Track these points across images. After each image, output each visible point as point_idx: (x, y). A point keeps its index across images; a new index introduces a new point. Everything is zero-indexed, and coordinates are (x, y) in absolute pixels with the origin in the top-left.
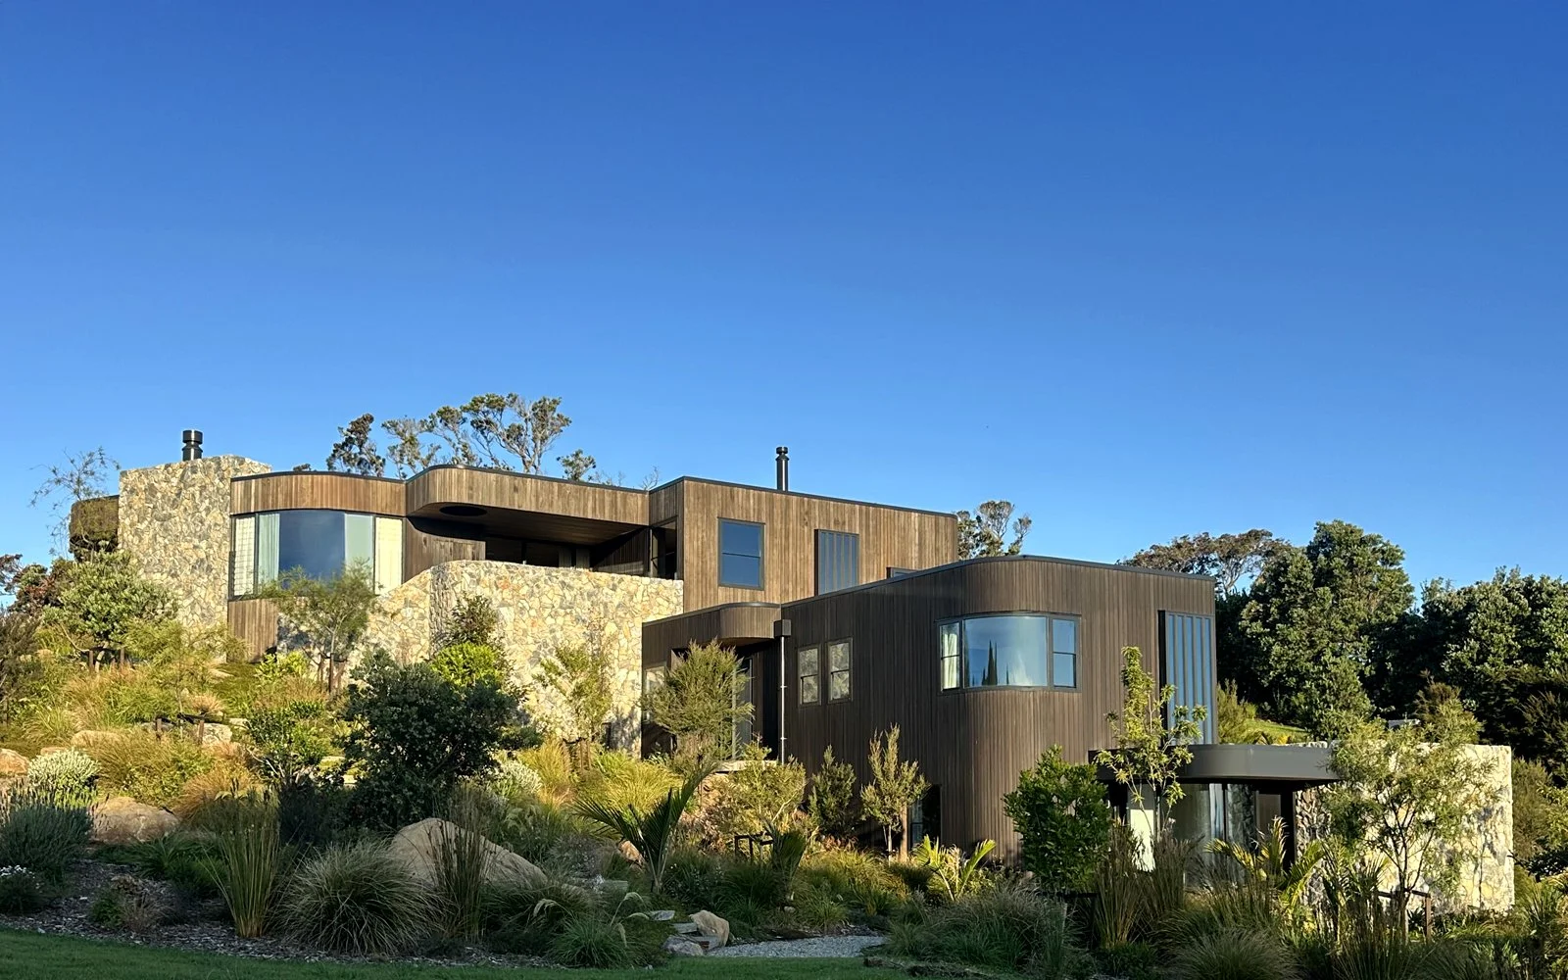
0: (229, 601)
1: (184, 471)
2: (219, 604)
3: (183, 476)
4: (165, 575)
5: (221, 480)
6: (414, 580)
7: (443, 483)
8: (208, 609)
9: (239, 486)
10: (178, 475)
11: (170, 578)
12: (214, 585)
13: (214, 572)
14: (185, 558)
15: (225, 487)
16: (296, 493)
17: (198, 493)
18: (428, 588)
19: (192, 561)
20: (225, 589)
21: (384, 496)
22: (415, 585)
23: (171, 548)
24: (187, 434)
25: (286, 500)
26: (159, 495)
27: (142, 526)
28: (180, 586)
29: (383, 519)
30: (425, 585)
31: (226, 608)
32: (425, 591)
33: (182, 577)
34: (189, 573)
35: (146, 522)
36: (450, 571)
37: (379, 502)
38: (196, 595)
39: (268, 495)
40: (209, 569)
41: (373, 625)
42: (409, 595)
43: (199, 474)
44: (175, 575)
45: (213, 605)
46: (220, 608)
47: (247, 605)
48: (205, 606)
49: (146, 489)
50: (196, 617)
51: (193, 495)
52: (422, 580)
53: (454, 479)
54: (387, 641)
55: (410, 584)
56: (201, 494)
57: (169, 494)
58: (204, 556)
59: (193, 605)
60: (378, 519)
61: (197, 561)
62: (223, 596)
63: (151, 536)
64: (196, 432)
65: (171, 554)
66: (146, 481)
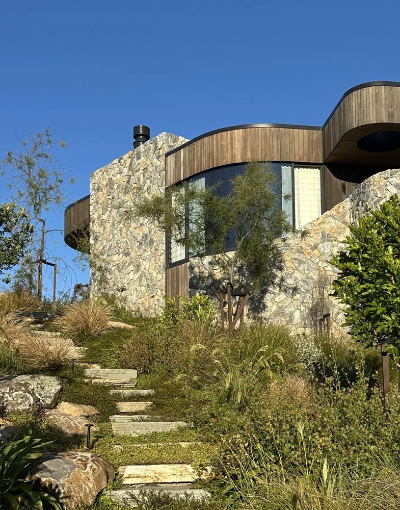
0: (166, 269)
1: (132, 159)
2: (159, 273)
3: (131, 164)
4: (121, 255)
5: (158, 158)
6: (333, 211)
7: (360, 106)
8: (151, 280)
9: (171, 158)
10: (127, 165)
11: (124, 257)
12: (155, 255)
13: (155, 244)
14: (134, 237)
15: (160, 163)
16: (217, 152)
17: (142, 175)
18: (347, 218)
19: (139, 238)
20: (163, 258)
21: (301, 145)
22: (332, 216)
23: (124, 230)
24: (136, 129)
25: (209, 161)
26: (115, 186)
27: (105, 217)
28: (132, 263)
29: (301, 170)
30: (344, 215)
31: (164, 275)
32: (345, 223)
33: (133, 254)
34: (137, 250)
35: (108, 213)
36: (372, 187)
37: (297, 149)
38: (142, 268)
39: (194, 160)
40: (152, 242)
41: (288, 264)
42: (327, 227)
43: (142, 158)
44: (127, 254)
45: (155, 275)
46: (160, 276)
47: (180, 269)
48: (149, 277)
49: (107, 184)
50: (143, 289)
51: (139, 179)
52: (341, 210)
53: (371, 99)
54: (304, 281)
55: (327, 216)
56: (144, 176)
57: (122, 183)
58: (148, 232)
59: (140, 278)
60: (296, 170)
61: (143, 238)
62: (162, 265)
63: (111, 224)
64: (143, 127)
65: (125, 235)
66: (107, 177)
